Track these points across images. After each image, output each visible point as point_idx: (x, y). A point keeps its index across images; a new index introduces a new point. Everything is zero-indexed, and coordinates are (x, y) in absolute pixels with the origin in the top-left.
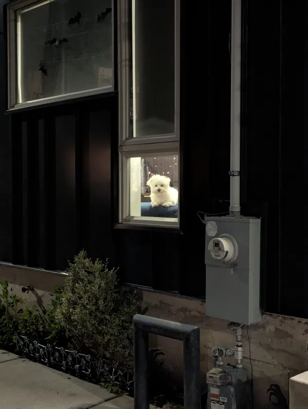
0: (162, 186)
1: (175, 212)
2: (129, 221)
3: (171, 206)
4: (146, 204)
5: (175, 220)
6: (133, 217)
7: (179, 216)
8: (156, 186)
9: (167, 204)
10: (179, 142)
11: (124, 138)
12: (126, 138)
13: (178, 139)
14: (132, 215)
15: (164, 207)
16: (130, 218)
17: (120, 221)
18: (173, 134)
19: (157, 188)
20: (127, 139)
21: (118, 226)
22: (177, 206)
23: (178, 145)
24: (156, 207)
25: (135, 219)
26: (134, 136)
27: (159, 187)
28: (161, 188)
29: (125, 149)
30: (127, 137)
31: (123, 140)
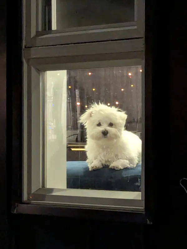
0: (111, 125)
1: (135, 179)
2: (43, 197)
3: (126, 169)
4: (77, 165)
5: (136, 196)
6: (51, 190)
7: (143, 187)
8: (99, 125)
9: (119, 164)
10: (143, 41)
11: (33, 33)
12: (37, 32)
13: (142, 33)
14: (49, 185)
15: (114, 170)
16: (45, 192)
17: (25, 197)
18: (131, 23)
19: (101, 129)
20: (38, 34)
21: (22, 209)
22: (140, 169)
23: (141, 45)
24: (96, 171)
25: (54, 194)
26: (54, 27)
27: (105, 127)
28: (109, 128)
29: (35, 53)
30: (40, 29)
31: (32, 36)
